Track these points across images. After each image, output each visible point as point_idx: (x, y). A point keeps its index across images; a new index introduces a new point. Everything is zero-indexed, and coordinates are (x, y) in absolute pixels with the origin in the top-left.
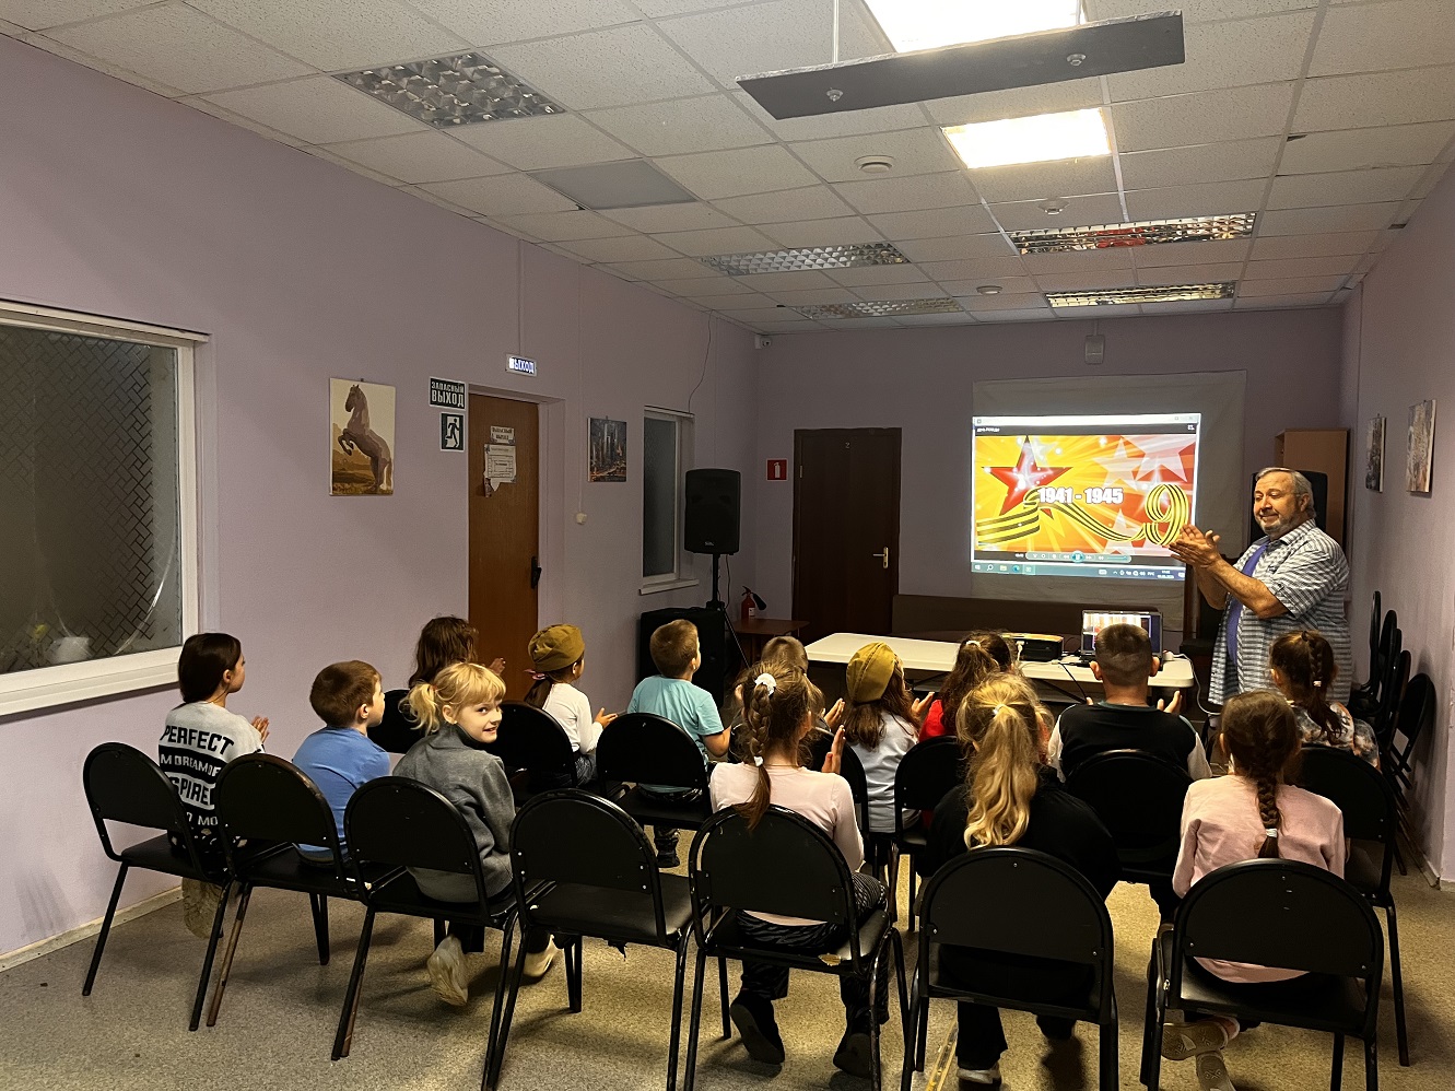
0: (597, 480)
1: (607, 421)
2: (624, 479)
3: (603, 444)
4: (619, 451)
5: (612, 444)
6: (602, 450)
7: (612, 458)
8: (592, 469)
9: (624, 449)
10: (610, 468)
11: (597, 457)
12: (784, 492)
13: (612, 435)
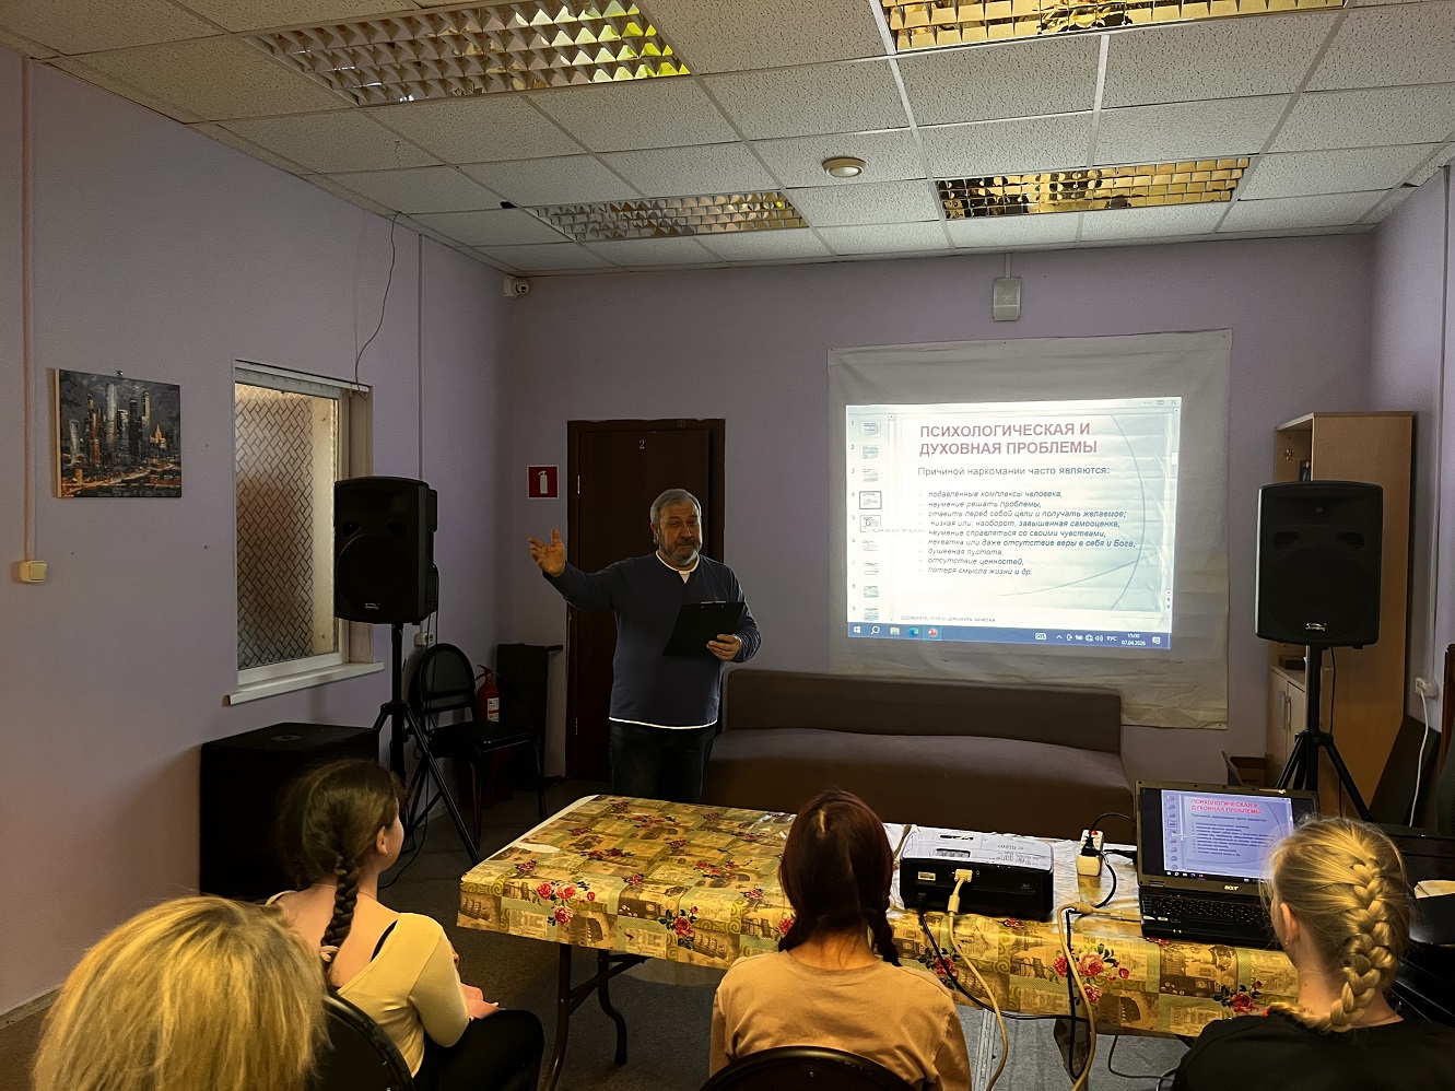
0: (86, 493)
1: (118, 379)
2: (178, 494)
3: (103, 424)
4: (158, 438)
5: (135, 425)
6: (102, 432)
7: (133, 450)
8: (68, 473)
9: (173, 437)
10: (129, 469)
11: (86, 448)
12: (554, 513)
13: (133, 408)
